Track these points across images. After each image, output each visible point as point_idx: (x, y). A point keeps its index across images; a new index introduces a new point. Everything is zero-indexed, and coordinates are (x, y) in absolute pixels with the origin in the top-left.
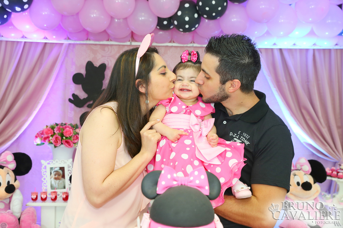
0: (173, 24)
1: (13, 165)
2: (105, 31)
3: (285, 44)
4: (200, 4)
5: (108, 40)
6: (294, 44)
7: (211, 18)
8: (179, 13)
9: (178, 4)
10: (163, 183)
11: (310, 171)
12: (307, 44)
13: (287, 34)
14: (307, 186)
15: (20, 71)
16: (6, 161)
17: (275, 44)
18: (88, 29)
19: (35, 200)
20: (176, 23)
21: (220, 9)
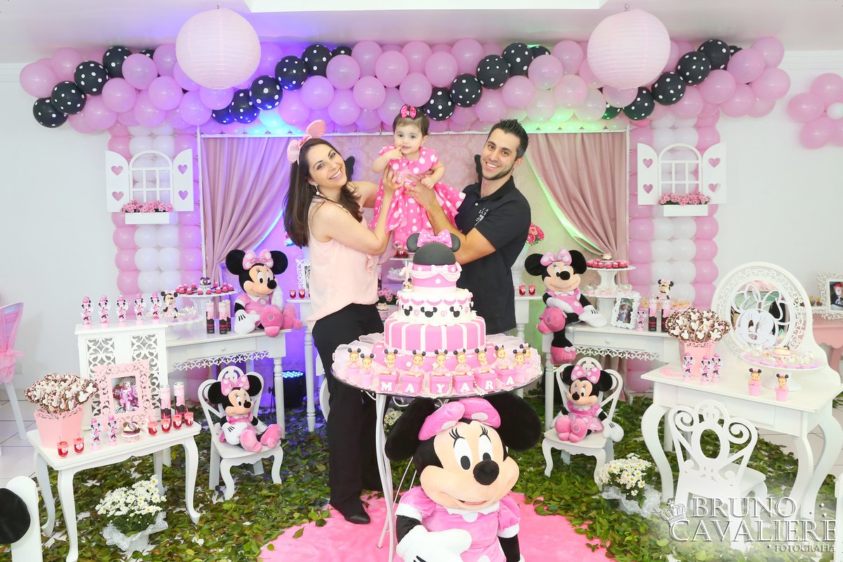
0: (426, 112)
1: (271, 264)
2: (354, 123)
3: (550, 128)
4: (454, 92)
5: (356, 131)
6: (560, 129)
7: (464, 105)
8: (432, 102)
9: (431, 92)
10: (421, 240)
11: (571, 261)
12: (573, 128)
13: (548, 120)
14: (564, 276)
15: (263, 169)
16: (265, 259)
17: (538, 129)
18: (336, 122)
19: (293, 297)
20: (429, 111)
21: (474, 96)
